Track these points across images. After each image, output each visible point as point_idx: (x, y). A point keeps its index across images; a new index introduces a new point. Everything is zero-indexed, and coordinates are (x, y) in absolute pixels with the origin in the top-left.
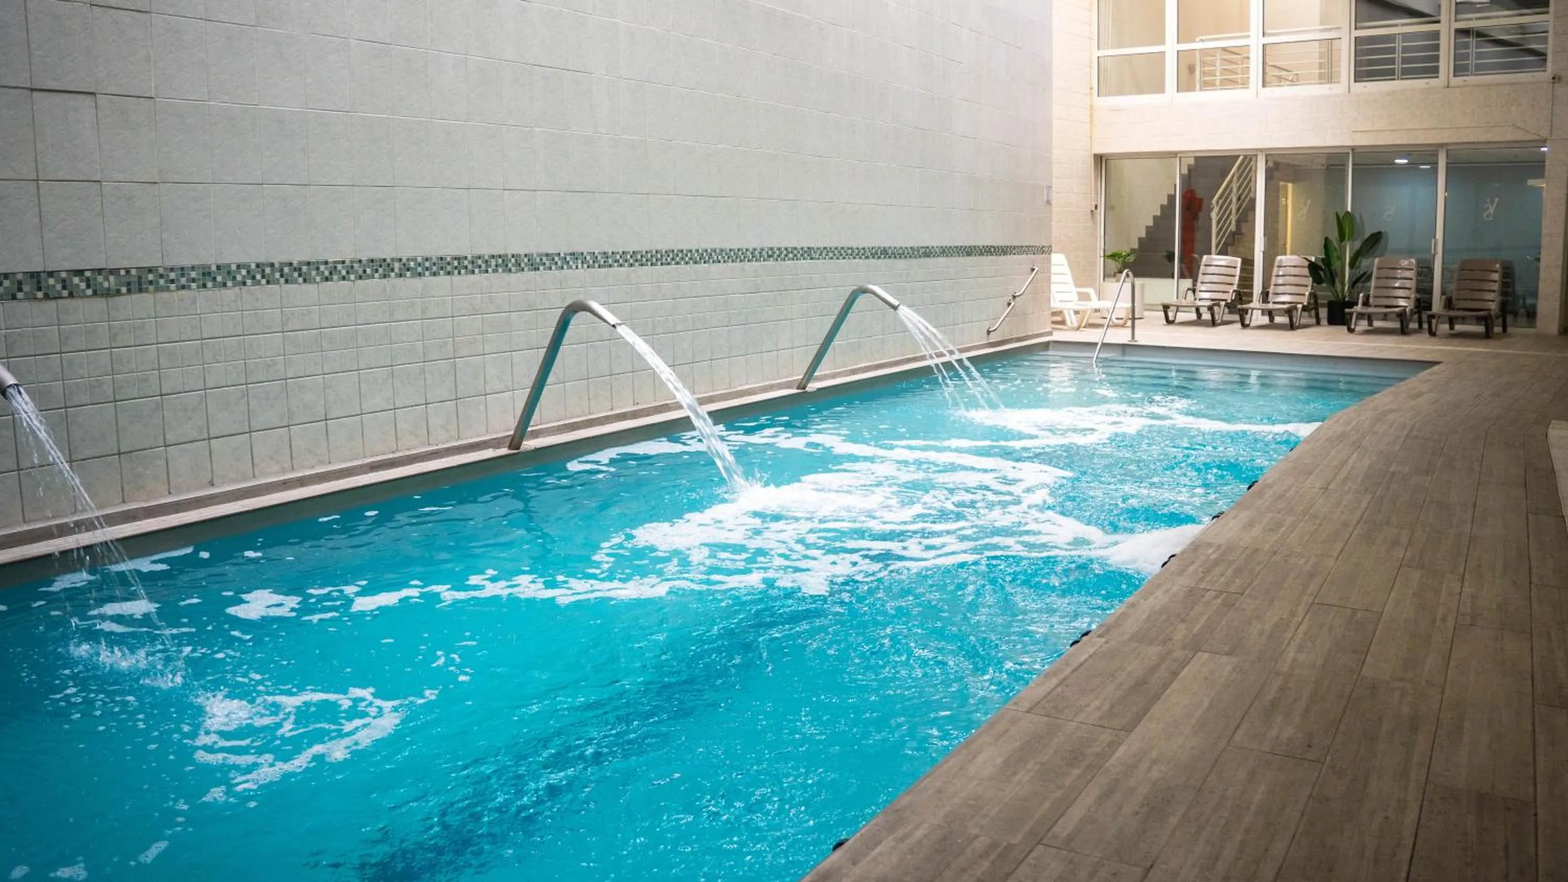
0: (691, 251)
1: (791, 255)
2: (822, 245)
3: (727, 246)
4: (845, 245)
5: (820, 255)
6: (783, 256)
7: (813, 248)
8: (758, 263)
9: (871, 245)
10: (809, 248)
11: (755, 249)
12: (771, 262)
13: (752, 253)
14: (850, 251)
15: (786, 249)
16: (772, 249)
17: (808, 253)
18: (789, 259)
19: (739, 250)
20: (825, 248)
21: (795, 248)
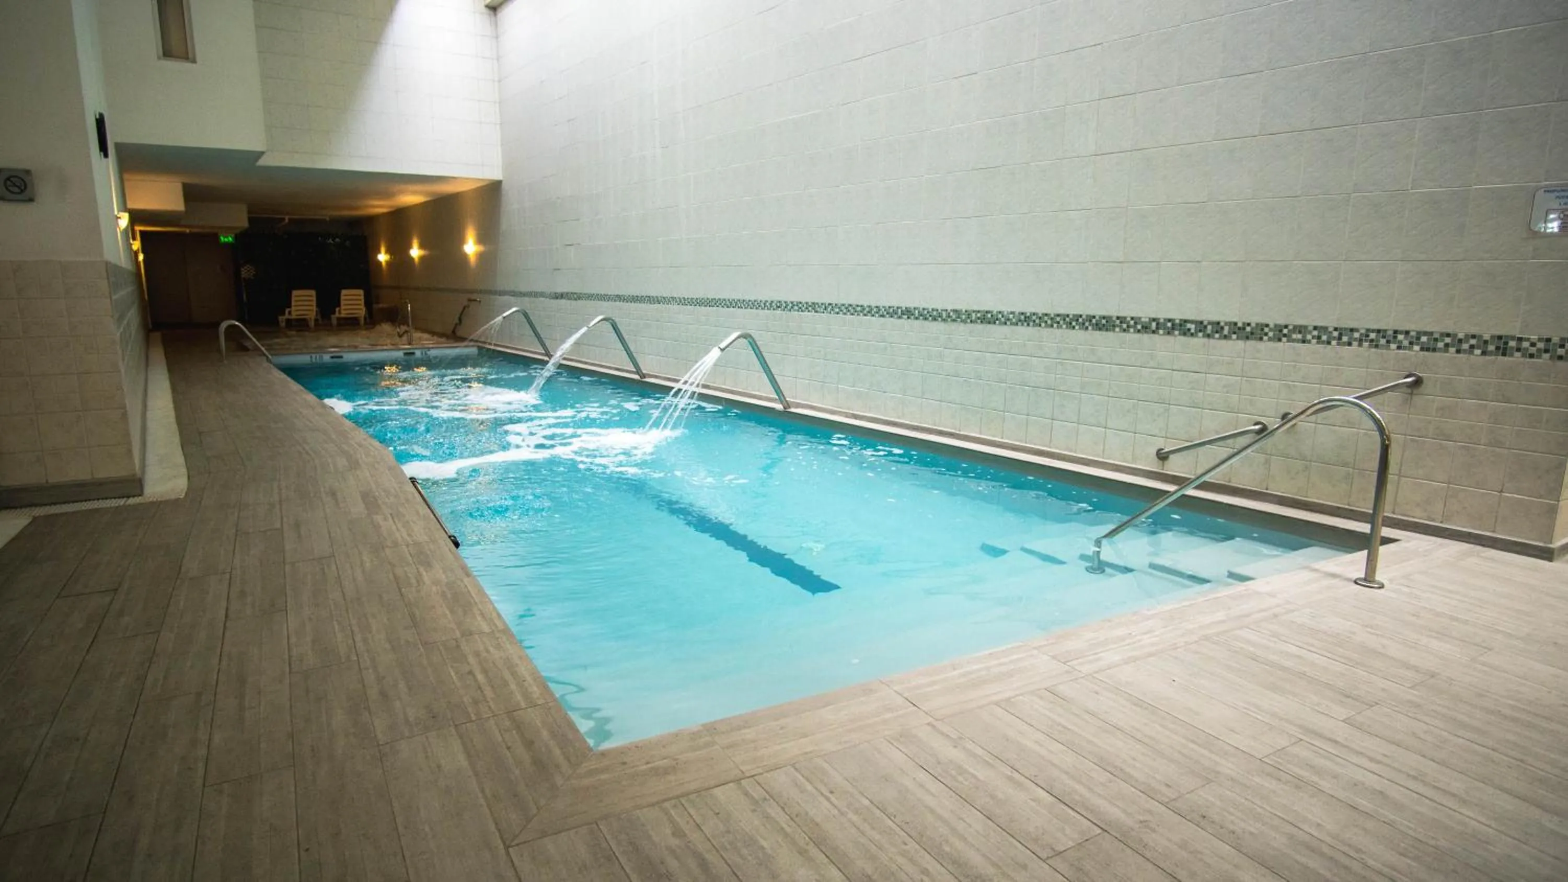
0: (725, 300)
1: (796, 308)
2: (827, 301)
3: (747, 298)
4: (854, 302)
5: (826, 309)
6: (789, 307)
7: (817, 304)
8: (769, 311)
9: (887, 305)
10: (813, 303)
11: (766, 301)
12: (779, 312)
13: (765, 304)
14: (859, 309)
15: (792, 303)
16: (780, 302)
17: (813, 307)
18: (795, 310)
19: (755, 301)
20: (830, 304)
21: (800, 303)
